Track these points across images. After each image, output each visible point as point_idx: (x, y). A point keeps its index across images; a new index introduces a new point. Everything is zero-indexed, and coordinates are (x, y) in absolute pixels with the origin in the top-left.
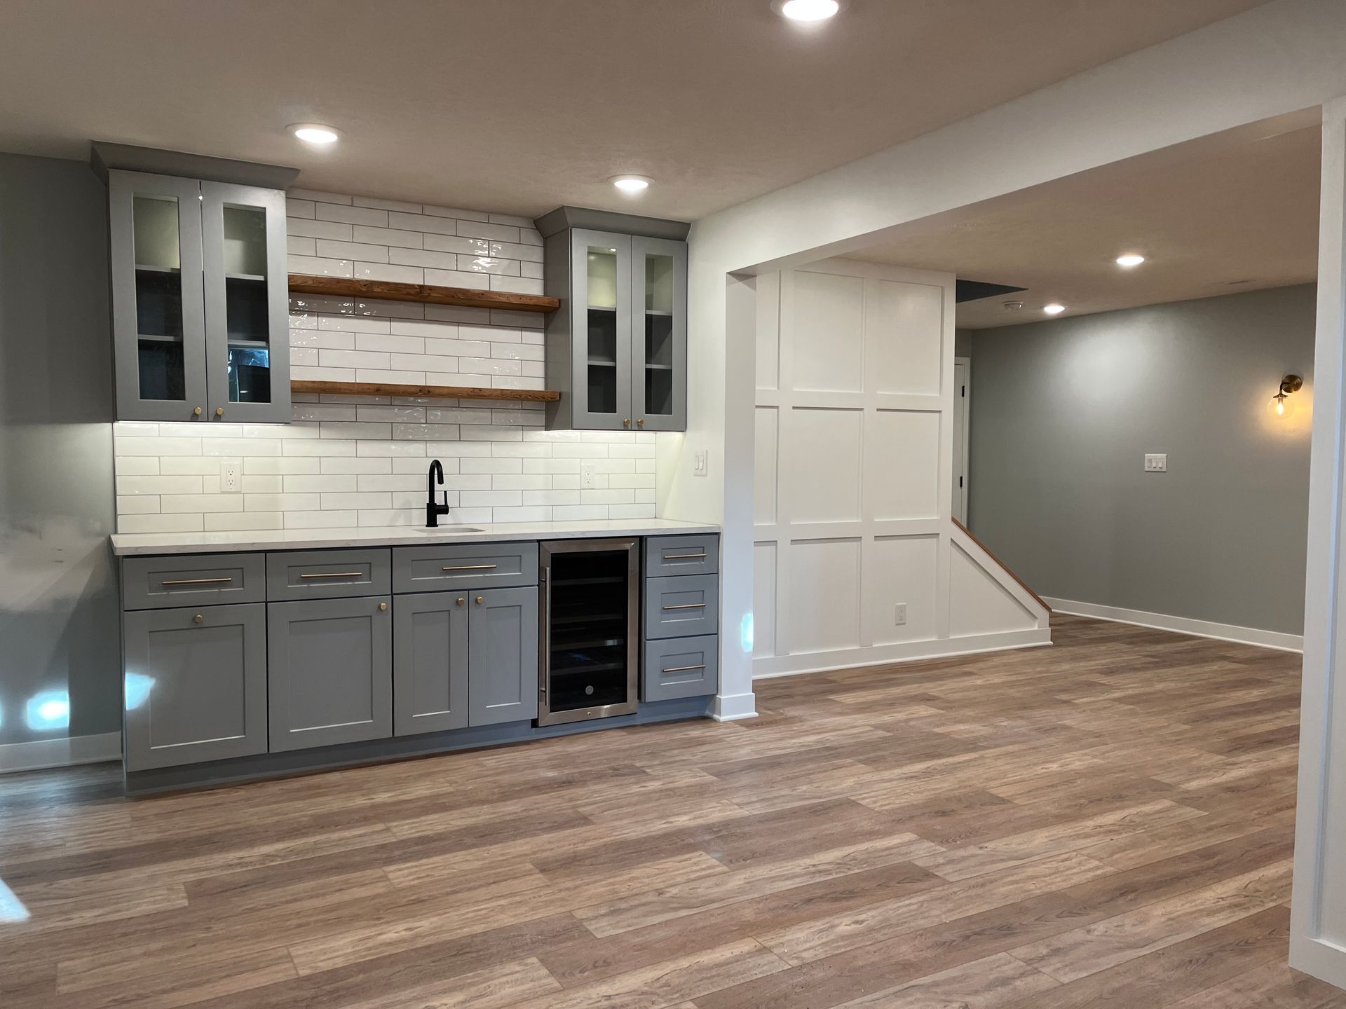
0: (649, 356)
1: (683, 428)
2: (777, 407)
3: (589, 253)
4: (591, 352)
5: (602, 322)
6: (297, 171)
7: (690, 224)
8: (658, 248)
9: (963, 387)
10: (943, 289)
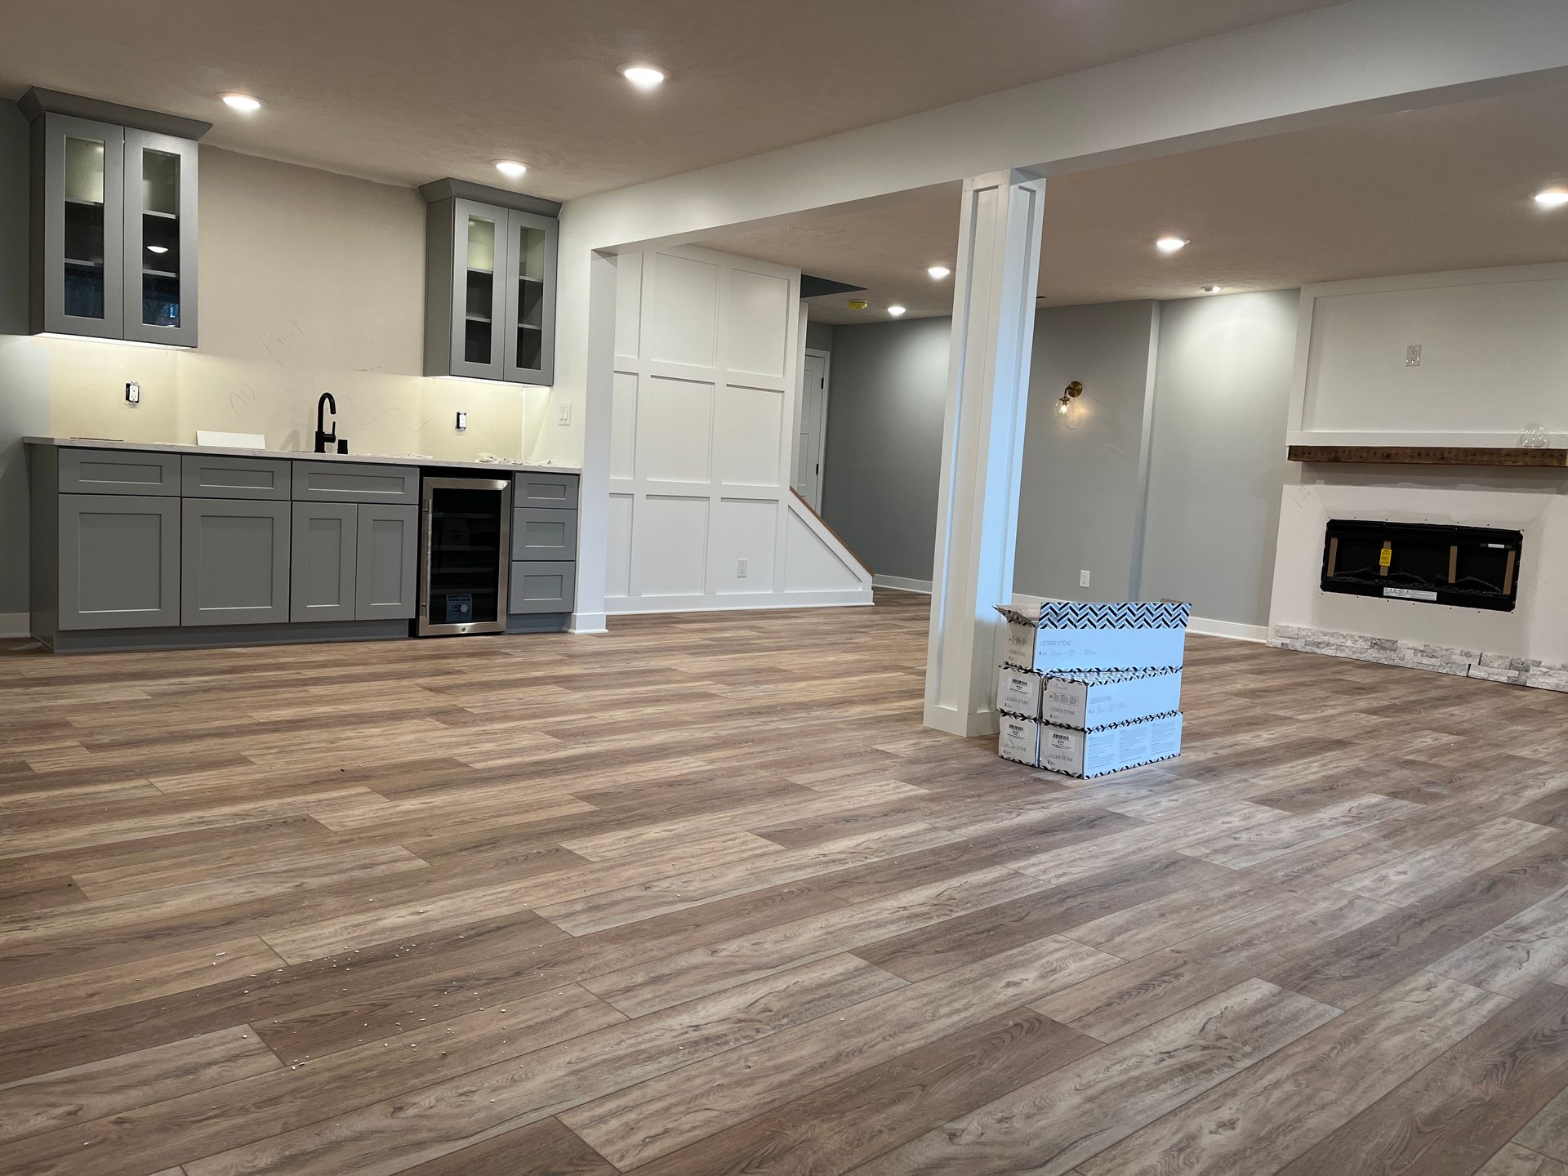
0: (522, 317)
1: (549, 383)
2: (637, 374)
3: (470, 220)
4: (469, 310)
5: (480, 283)
6: (211, 125)
7: (561, 204)
8: (531, 222)
9: (823, 380)
10: (789, 281)
